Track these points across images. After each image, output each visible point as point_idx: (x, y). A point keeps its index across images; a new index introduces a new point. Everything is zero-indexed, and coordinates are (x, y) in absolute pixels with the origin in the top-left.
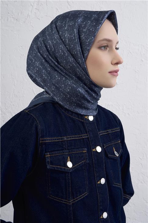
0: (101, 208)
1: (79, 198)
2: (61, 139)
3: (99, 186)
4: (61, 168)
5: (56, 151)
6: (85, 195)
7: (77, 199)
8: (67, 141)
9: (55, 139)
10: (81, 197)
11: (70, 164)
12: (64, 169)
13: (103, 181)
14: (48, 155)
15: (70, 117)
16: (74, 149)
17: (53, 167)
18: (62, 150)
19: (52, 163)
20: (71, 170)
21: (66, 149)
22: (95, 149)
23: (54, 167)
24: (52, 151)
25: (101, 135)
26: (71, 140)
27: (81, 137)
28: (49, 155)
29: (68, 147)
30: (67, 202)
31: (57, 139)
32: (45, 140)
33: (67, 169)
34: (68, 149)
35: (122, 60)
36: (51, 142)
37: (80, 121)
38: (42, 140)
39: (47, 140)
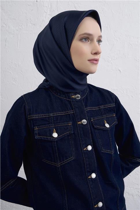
0: (88, 170)
1: (65, 162)
2: (48, 115)
3: (85, 152)
4: (47, 138)
5: (43, 125)
6: (71, 159)
7: (64, 163)
8: (53, 117)
10: (67, 161)
11: (55, 135)
12: (50, 139)
13: (90, 148)
14: (36, 128)
15: (59, 98)
16: (59, 122)
17: (40, 138)
18: (48, 124)
19: (39, 135)
20: (56, 139)
21: (52, 123)
22: (80, 122)
23: (41, 138)
24: (39, 125)
25: (88, 111)
26: (56, 116)
28: (37, 128)
30: (56, 164)
31: (45, 116)
32: (32, 117)
33: (53, 139)
34: (54, 123)
35: (100, 51)
36: (38, 118)
37: (67, 100)
38: (30, 117)
39: (34, 117)
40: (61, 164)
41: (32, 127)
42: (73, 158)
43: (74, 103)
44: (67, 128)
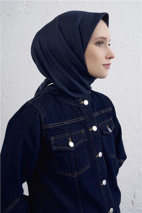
1: (82, 171)
2: (63, 124)
3: (97, 159)
4: (64, 149)
5: (59, 134)
6: (87, 168)
8: (67, 125)
9: (57, 124)
10: (84, 170)
11: (71, 144)
12: (68, 149)
13: (100, 154)
14: (52, 139)
15: (68, 104)
16: (73, 131)
17: (57, 148)
18: (64, 133)
19: (56, 145)
20: (73, 149)
22: (91, 129)
23: (59, 148)
24: (55, 135)
25: (96, 116)
26: (70, 124)
27: (79, 120)
28: (54, 138)
29: (68, 129)
31: (59, 124)
32: (48, 126)
33: (70, 149)
34: (68, 132)
36: (54, 127)
37: (76, 106)
38: (46, 127)
39: (50, 126)
40: (78, 174)
41: (48, 137)
42: (88, 167)
43: (83, 109)
44: (81, 136)
